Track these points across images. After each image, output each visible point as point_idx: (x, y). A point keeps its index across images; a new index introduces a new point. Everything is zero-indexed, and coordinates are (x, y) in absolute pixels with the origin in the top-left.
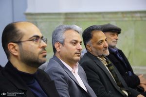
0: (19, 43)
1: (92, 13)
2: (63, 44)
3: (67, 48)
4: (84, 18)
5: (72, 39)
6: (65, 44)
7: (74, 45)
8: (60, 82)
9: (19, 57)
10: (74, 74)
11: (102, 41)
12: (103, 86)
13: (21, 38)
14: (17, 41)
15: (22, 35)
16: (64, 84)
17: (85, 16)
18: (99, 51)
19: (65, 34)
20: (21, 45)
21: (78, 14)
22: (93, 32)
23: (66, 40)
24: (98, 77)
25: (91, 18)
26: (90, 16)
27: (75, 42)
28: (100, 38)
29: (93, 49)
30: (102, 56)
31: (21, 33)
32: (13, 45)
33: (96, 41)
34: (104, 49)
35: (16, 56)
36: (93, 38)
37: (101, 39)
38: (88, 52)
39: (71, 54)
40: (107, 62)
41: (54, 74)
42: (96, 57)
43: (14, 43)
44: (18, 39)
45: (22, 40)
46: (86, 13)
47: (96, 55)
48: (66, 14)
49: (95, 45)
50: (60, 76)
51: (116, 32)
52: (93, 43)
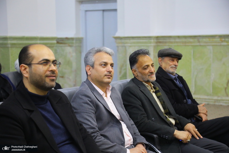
0: (30, 65)
1: (185, 37)
2: (93, 66)
3: (97, 70)
4: (177, 42)
5: (101, 61)
6: (95, 66)
7: (104, 68)
8: (86, 105)
9: (29, 79)
10: (105, 98)
11: (148, 66)
12: (144, 112)
13: (32, 61)
14: (28, 63)
15: (33, 58)
16: (90, 107)
17: (177, 40)
18: (144, 76)
19: (94, 56)
20: (31, 67)
21: (170, 37)
22: (139, 56)
23: (95, 63)
24: (140, 103)
25: (185, 42)
26: (184, 40)
27: (104, 63)
28: (145, 62)
29: (139, 74)
30: (148, 82)
31: (32, 56)
32: (24, 67)
33: (141, 66)
34: (149, 74)
35: (27, 78)
36: (139, 62)
37: (147, 64)
38: (135, 77)
39: (100, 76)
40: (155, 88)
41: (81, 96)
42: (141, 82)
43: (26, 64)
44: (29, 62)
45: (33, 63)
46: (179, 37)
47: (142, 81)
48: (157, 38)
49: (140, 70)
50: (86, 99)
51: (176, 58)
52: (138, 68)
